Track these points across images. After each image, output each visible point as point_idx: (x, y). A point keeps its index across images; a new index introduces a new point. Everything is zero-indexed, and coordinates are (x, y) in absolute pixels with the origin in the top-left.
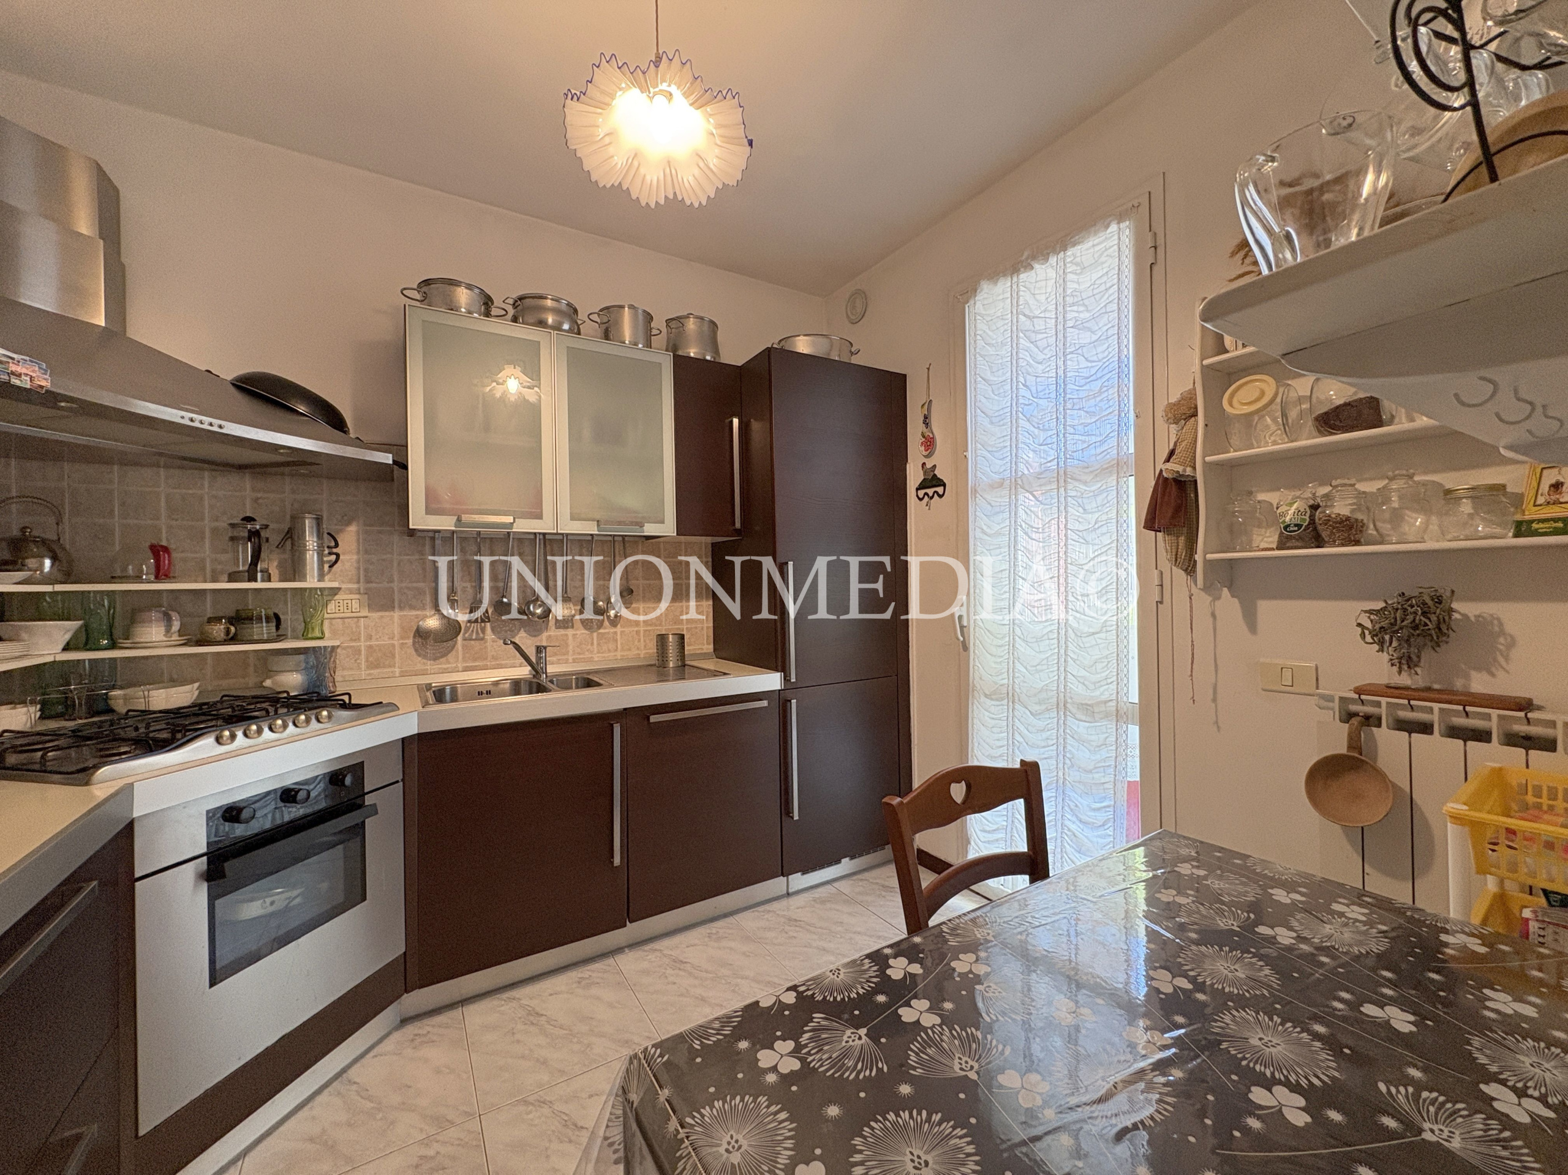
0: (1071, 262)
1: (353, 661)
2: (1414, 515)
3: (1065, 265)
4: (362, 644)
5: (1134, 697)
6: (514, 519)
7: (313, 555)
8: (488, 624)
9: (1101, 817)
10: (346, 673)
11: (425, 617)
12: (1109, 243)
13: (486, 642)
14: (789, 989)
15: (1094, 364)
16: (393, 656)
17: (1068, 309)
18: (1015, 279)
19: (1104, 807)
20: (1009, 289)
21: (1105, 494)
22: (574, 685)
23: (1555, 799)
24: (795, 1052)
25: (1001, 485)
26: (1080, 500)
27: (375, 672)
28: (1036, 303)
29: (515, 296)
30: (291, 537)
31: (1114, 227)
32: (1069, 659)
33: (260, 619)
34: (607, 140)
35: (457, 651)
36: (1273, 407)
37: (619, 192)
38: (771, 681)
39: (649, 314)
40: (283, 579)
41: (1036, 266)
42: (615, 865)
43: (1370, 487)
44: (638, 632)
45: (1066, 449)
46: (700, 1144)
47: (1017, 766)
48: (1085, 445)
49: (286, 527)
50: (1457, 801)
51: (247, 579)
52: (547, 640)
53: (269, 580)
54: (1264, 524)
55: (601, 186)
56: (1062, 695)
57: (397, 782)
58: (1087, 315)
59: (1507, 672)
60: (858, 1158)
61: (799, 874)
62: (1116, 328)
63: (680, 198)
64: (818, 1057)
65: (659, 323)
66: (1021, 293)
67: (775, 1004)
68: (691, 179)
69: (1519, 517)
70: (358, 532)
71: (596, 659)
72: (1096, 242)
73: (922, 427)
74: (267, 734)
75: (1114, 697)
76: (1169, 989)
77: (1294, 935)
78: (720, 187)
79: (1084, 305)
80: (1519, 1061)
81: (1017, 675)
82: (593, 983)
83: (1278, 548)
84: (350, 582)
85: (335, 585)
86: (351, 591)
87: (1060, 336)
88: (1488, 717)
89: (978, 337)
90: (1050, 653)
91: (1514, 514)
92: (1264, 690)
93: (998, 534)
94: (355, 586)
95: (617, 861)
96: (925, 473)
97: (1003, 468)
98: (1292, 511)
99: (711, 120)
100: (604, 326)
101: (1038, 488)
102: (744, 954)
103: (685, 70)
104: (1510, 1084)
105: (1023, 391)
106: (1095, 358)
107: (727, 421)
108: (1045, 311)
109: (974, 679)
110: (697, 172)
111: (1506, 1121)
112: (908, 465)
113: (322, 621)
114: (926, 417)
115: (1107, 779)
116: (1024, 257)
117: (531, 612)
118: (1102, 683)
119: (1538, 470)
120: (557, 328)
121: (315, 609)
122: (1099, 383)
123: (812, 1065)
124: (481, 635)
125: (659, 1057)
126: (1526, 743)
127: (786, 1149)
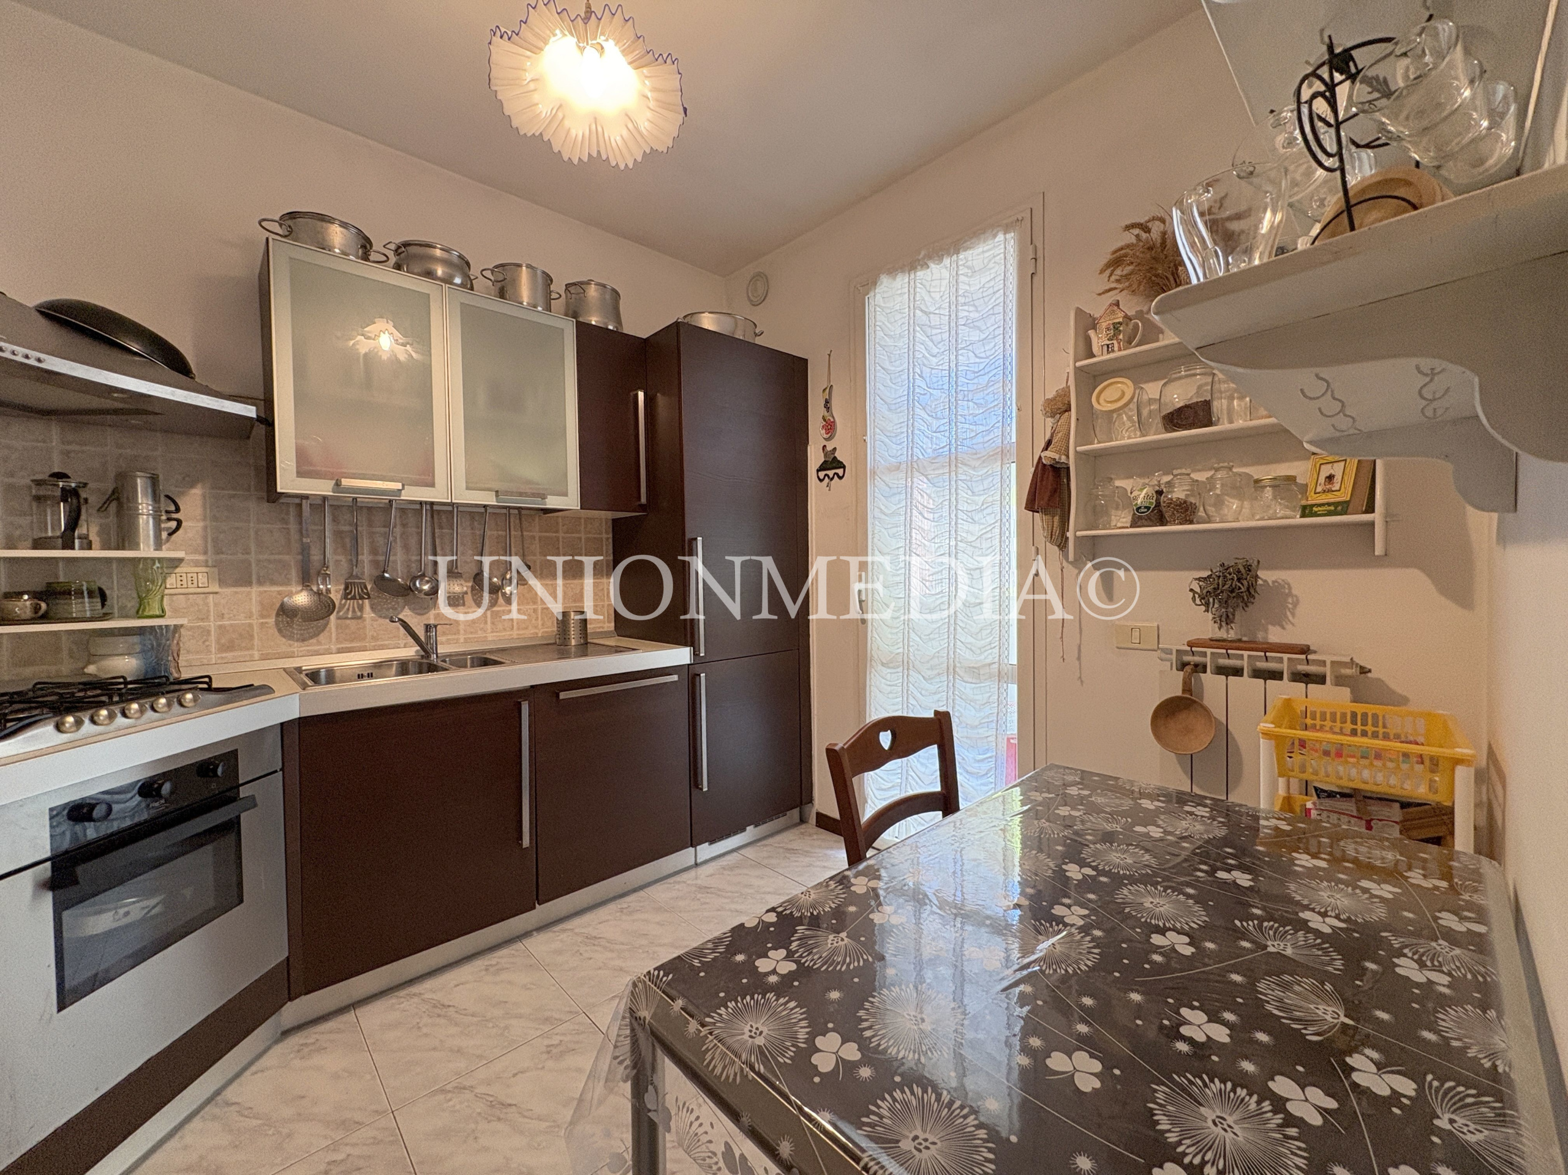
0: (963, 265)
1: (200, 643)
2: (1231, 500)
3: (958, 267)
4: (212, 625)
5: (1014, 660)
6: (403, 486)
7: (148, 522)
8: (367, 601)
9: (985, 767)
10: (191, 657)
11: (290, 594)
12: (997, 251)
13: (365, 620)
14: (768, 911)
15: (982, 360)
16: (252, 637)
17: (960, 308)
18: (912, 276)
19: (987, 758)
20: (907, 285)
21: (991, 479)
22: (469, 665)
23: (1325, 720)
24: (789, 956)
25: (898, 468)
26: (969, 483)
27: (229, 655)
28: (931, 300)
29: (399, 240)
30: (118, 499)
31: (1000, 237)
32: (958, 627)
33: (79, 593)
34: (532, 86)
35: (330, 632)
36: (1131, 406)
37: (540, 145)
38: (681, 656)
39: (548, 275)
40: (106, 546)
41: (932, 265)
42: (524, 847)
43: (1201, 476)
44: (535, 611)
45: (957, 436)
46: (725, 1036)
47: (931, 715)
48: (973, 434)
49: (110, 486)
50: (1266, 722)
51: (60, 546)
52: (435, 619)
53: (90, 548)
54: (1121, 506)
55: (522, 133)
56: (951, 661)
57: (276, 772)
58: (976, 315)
59: (1293, 624)
60: (865, 1024)
61: (707, 844)
62: (1002, 329)
63: (604, 157)
64: (810, 957)
65: (558, 287)
66: (918, 290)
67: (759, 923)
68: (618, 138)
69: (1304, 502)
70: (204, 496)
71: (490, 639)
72: (985, 249)
73: (823, 412)
74: (87, 727)
75: (996, 660)
76: (1080, 877)
77: (1162, 830)
78: (648, 151)
79: (974, 305)
80: (1319, 895)
81: (911, 644)
82: (503, 969)
83: (1131, 527)
84: (195, 552)
85: (180, 554)
86: (197, 564)
87: (953, 332)
88: (1281, 660)
89: (878, 328)
90: (941, 623)
91: (1301, 500)
92: (1118, 648)
93: (894, 514)
94: (202, 558)
95: (526, 842)
96: (825, 456)
97: (899, 453)
98: (1142, 496)
99: (647, 82)
100: (499, 285)
101: (932, 472)
102: (658, 923)
103: (626, 27)
104: (1316, 910)
105: (919, 382)
106: (983, 355)
107: (632, 394)
108: (939, 308)
109: (872, 649)
110: (625, 133)
111: (1317, 933)
112: (809, 448)
113: (163, 597)
114: (827, 402)
115: (989, 733)
116: (921, 256)
117: (417, 589)
118: (987, 648)
119: (1318, 466)
120: (448, 280)
121: (153, 582)
122: (986, 378)
123: (806, 965)
124: (359, 614)
125: (663, 976)
126: (1305, 679)
127: (802, 1028)
